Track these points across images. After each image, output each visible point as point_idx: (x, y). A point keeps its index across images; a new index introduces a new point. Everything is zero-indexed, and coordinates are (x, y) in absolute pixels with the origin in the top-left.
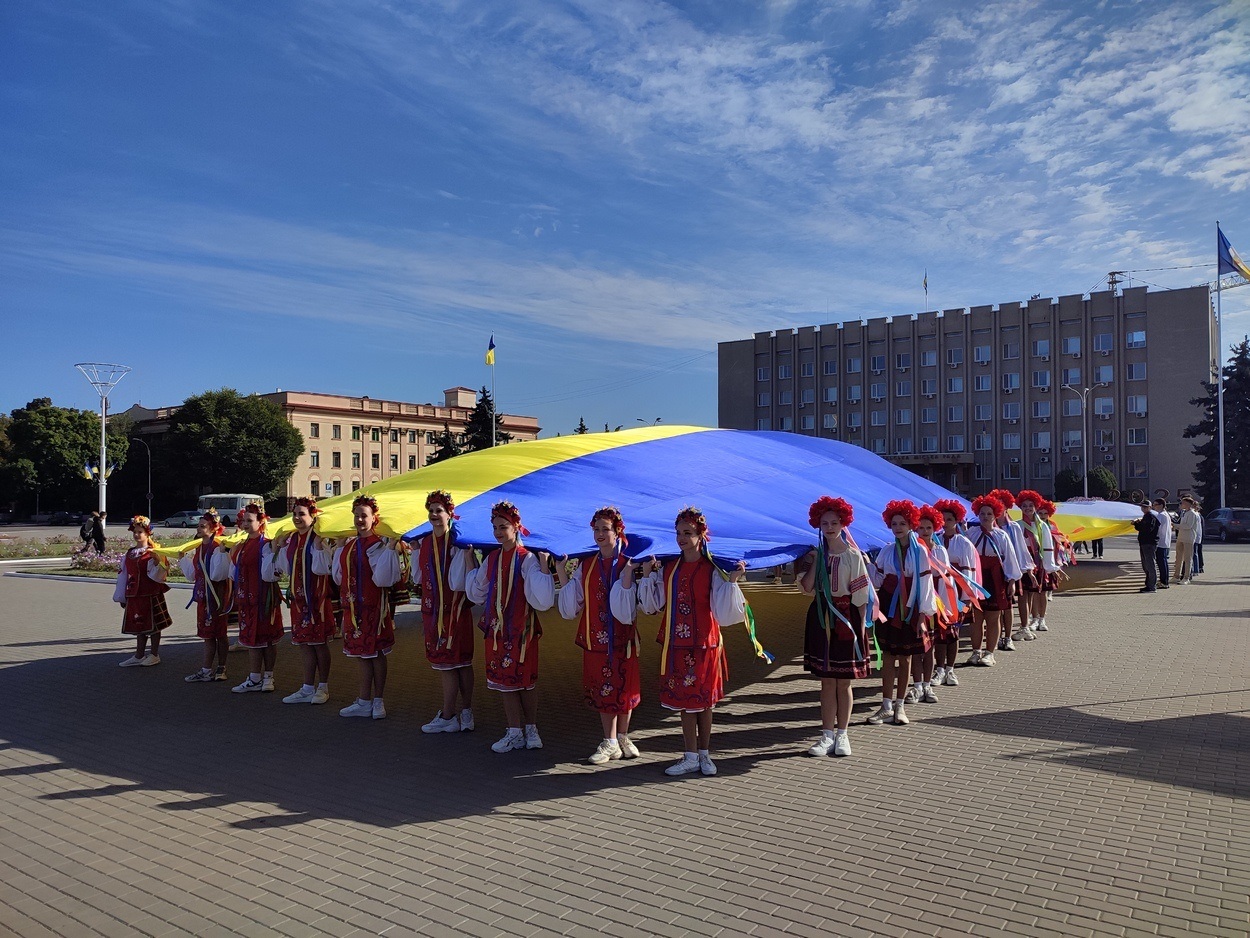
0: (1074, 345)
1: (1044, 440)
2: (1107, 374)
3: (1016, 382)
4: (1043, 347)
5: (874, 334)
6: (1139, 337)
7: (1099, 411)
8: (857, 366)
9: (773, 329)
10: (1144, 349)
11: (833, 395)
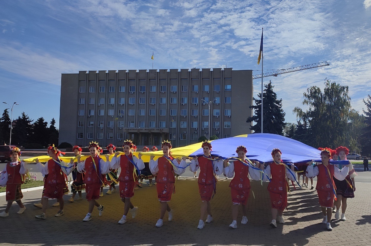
0: (207, 88)
1: (195, 125)
2: (218, 100)
3: (186, 101)
4: (196, 87)
6: (229, 87)
7: (215, 115)
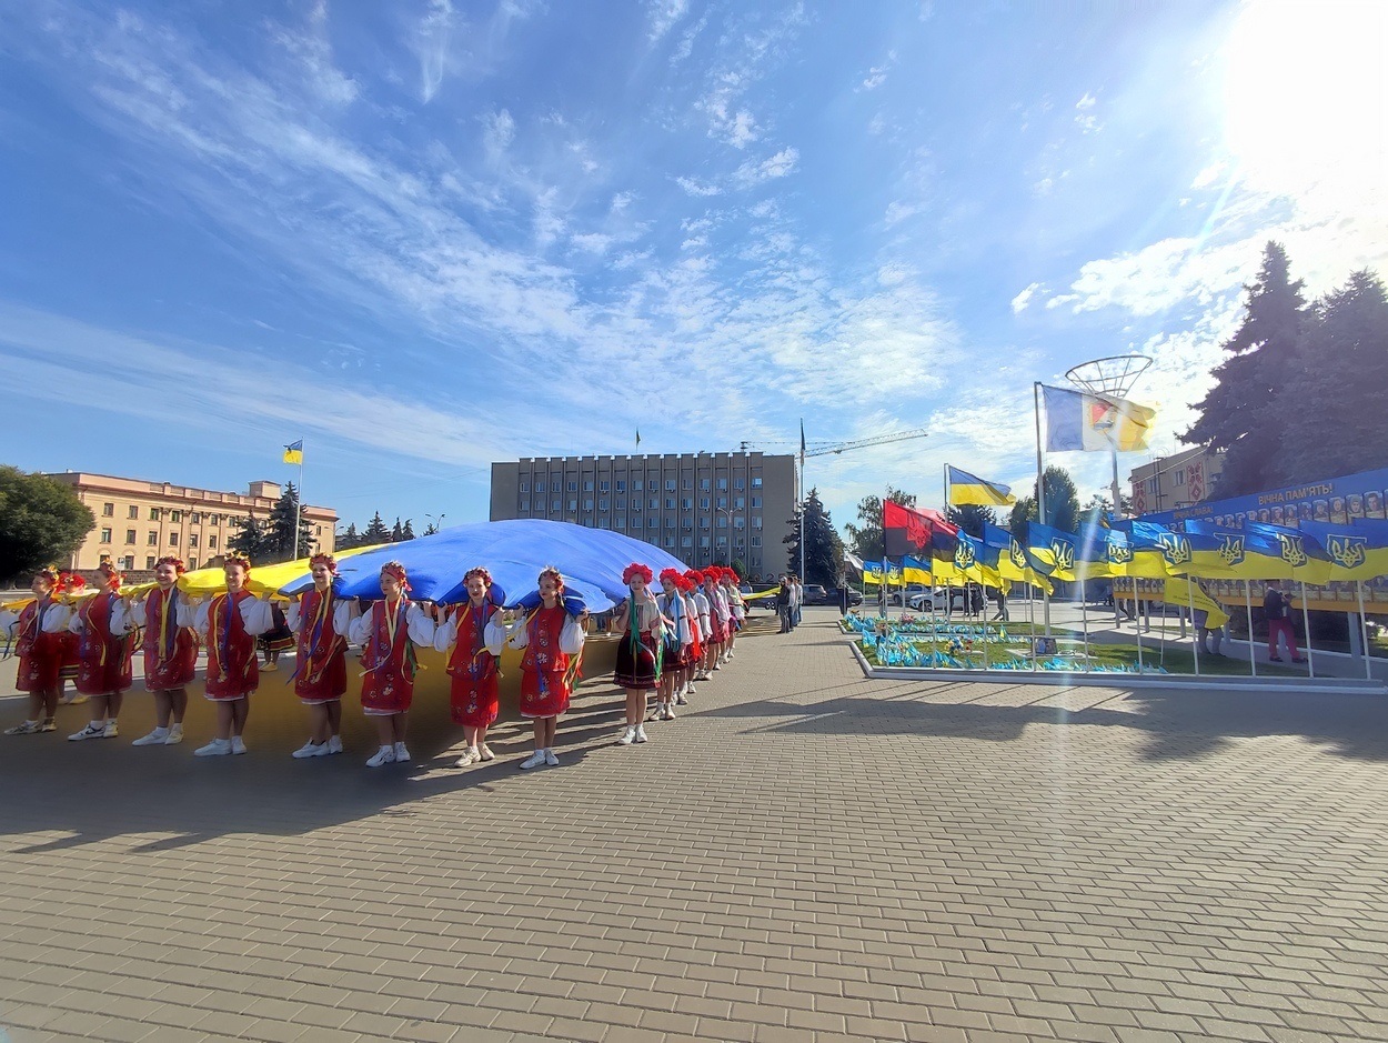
0: (723, 484)
1: (706, 542)
2: (741, 503)
3: (690, 504)
4: (706, 483)
5: (603, 466)
6: (758, 482)
7: (736, 525)
8: (590, 488)
9: (533, 455)
10: (760, 488)
11: (573, 506)
